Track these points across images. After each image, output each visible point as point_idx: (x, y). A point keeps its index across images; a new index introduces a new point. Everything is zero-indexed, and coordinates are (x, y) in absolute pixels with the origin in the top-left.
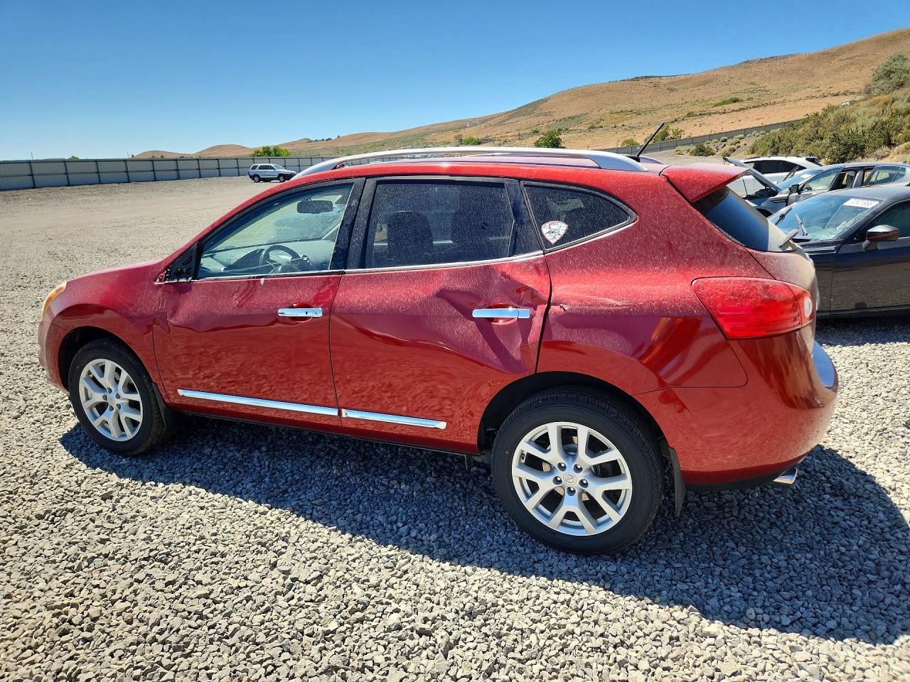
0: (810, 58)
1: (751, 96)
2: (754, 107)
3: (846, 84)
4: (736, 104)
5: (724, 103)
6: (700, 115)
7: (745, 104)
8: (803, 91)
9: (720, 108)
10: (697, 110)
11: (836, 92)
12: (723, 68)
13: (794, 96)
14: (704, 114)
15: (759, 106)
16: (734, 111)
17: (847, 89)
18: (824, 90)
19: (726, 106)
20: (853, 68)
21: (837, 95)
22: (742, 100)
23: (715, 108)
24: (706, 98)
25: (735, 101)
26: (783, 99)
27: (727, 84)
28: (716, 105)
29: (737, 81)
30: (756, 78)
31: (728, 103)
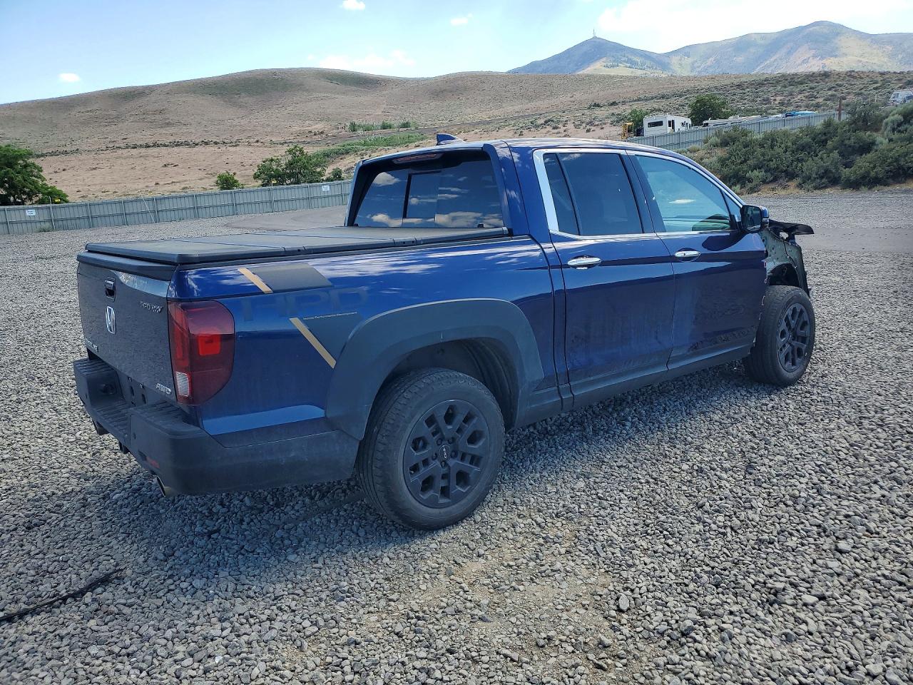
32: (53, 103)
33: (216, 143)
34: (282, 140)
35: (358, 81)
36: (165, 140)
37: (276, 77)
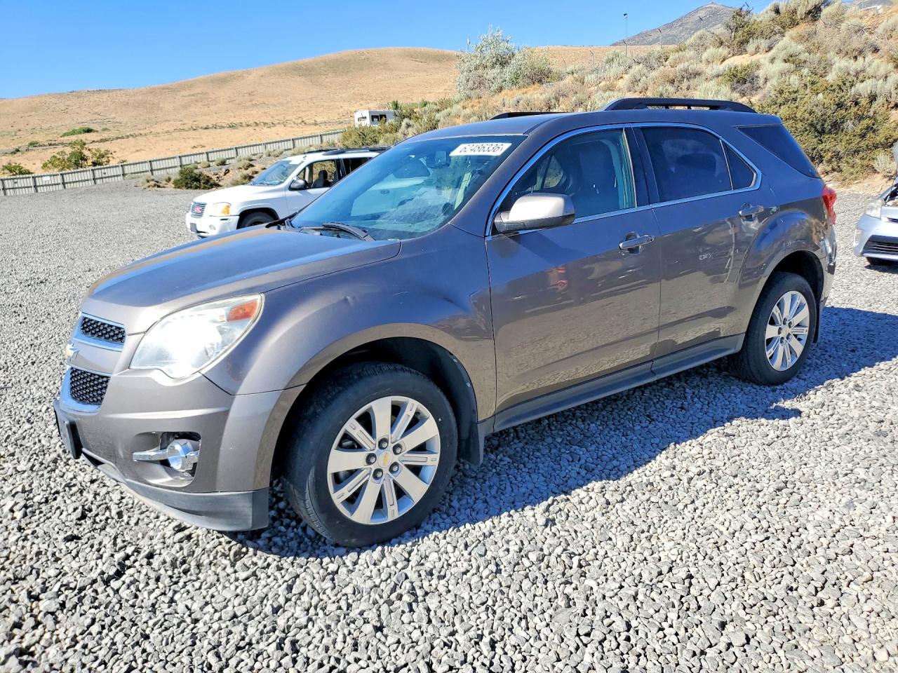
0: (152, 91)
1: (104, 126)
2: (117, 138)
3: (208, 118)
4: (92, 133)
5: (74, 133)
6: (50, 145)
7: (105, 135)
8: (167, 124)
9: (73, 138)
10: (40, 138)
11: (205, 126)
12: (49, 95)
13: (158, 129)
14: (54, 145)
15: (122, 138)
17: (214, 123)
18: (190, 123)
19: (82, 136)
20: (199, 104)
21: (207, 128)
22: (97, 131)
23: (66, 138)
24: (46, 126)
25: (89, 131)
26: (147, 131)
27: (65, 112)
28: (65, 135)
29: (78, 110)
30: (100, 108)
31: (81, 133)
32: (163, 89)
33: (265, 124)
34: (326, 119)
35: (440, 58)
36: (226, 122)
37: (363, 57)
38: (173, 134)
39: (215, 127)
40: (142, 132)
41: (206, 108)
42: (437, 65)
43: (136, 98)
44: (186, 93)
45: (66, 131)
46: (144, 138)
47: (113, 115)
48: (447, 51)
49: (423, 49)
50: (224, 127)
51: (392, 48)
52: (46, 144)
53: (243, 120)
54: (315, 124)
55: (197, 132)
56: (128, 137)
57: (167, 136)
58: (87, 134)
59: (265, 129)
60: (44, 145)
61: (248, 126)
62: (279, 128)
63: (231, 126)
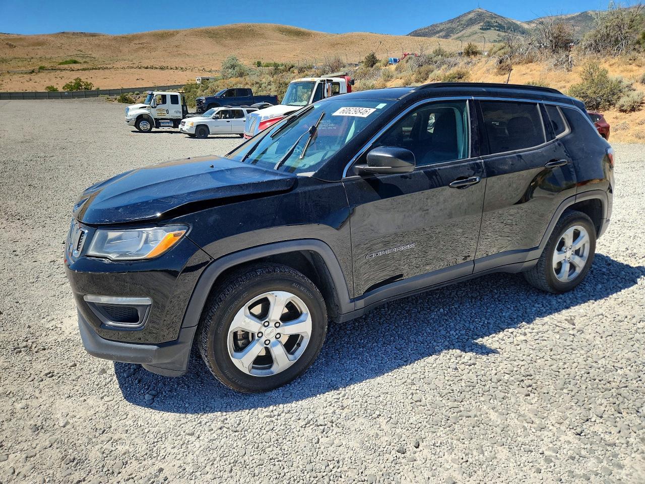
0: (115, 39)
1: (84, 60)
2: (93, 69)
3: (148, 61)
4: (77, 64)
5: (66, 63)
6: (52, 69)
7: (85, 66)
8: (123, 62)
9: (66, 66)
10: (46, 65)
11: (146, 66)
12: (50, 35)
13: (118, 65)
14: (55, 69)
15: (96, 69)
16: (78, 70)
17: (152, 64)
18: (137, 63)
19: (71, 65)
20: (145, 51)
21: (147, 68)
22: (81, 63)
23: (62, 66)
24: (48, 56)
25: (75, 62)
26: (111, 66)
27: (60, 48)
28: (61, 64)
29: (68, 47)
30: (82, 47)
31: (70, 63)
32: (123, 38)
33: (182, 68)
35: (298, 34)
36: (158, 65)
37: (250, 29)
38: (127, 70)
39: (152, 68)
40: (108, 66)
41: (149, 54)
42: (295, 38)
43: (104, 43)
44: (137, 42)
45: (61, 61)
46: (109, 71)
47: (90, 53)
48: (303, 29)
49: (288, 26)
50: (157, 68)
51: (269, 24)
52: (50, 68)
53: (169, 65)
54: (210, 72)
55: (140, 70)
56: (99, 69)
57: (122, 71)
58: (74, 65)
59: (181, 72)
60: (49, 70)
61: (171, 69)
62: (188, 73)
63: (161, 68)
